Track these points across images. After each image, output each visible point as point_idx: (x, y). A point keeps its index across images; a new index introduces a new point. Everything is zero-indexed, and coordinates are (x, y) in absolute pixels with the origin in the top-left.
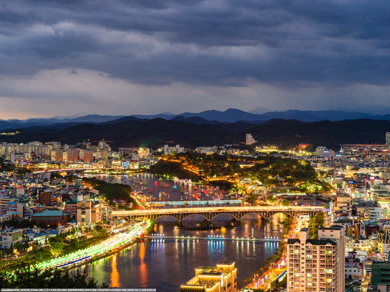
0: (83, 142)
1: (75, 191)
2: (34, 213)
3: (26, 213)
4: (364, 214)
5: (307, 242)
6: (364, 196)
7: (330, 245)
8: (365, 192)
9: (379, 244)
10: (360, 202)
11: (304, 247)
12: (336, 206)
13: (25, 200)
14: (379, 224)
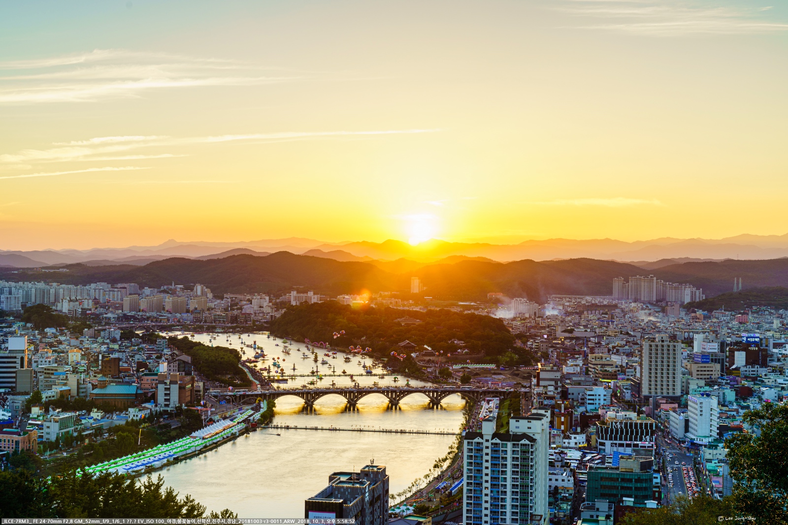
0: (172, 285)
1: (156, 357)
2: (93, 389)
3: (82, 388)
4: (578, 397)
5: (494, 436)
6: (579, 370)
7: (527, 442)
8: (581, 365)
9: (599, 441)
10: (574, 379)
11: (489, 444)
12: (538, 385)
13: (81, 369)
14: (600, 412)
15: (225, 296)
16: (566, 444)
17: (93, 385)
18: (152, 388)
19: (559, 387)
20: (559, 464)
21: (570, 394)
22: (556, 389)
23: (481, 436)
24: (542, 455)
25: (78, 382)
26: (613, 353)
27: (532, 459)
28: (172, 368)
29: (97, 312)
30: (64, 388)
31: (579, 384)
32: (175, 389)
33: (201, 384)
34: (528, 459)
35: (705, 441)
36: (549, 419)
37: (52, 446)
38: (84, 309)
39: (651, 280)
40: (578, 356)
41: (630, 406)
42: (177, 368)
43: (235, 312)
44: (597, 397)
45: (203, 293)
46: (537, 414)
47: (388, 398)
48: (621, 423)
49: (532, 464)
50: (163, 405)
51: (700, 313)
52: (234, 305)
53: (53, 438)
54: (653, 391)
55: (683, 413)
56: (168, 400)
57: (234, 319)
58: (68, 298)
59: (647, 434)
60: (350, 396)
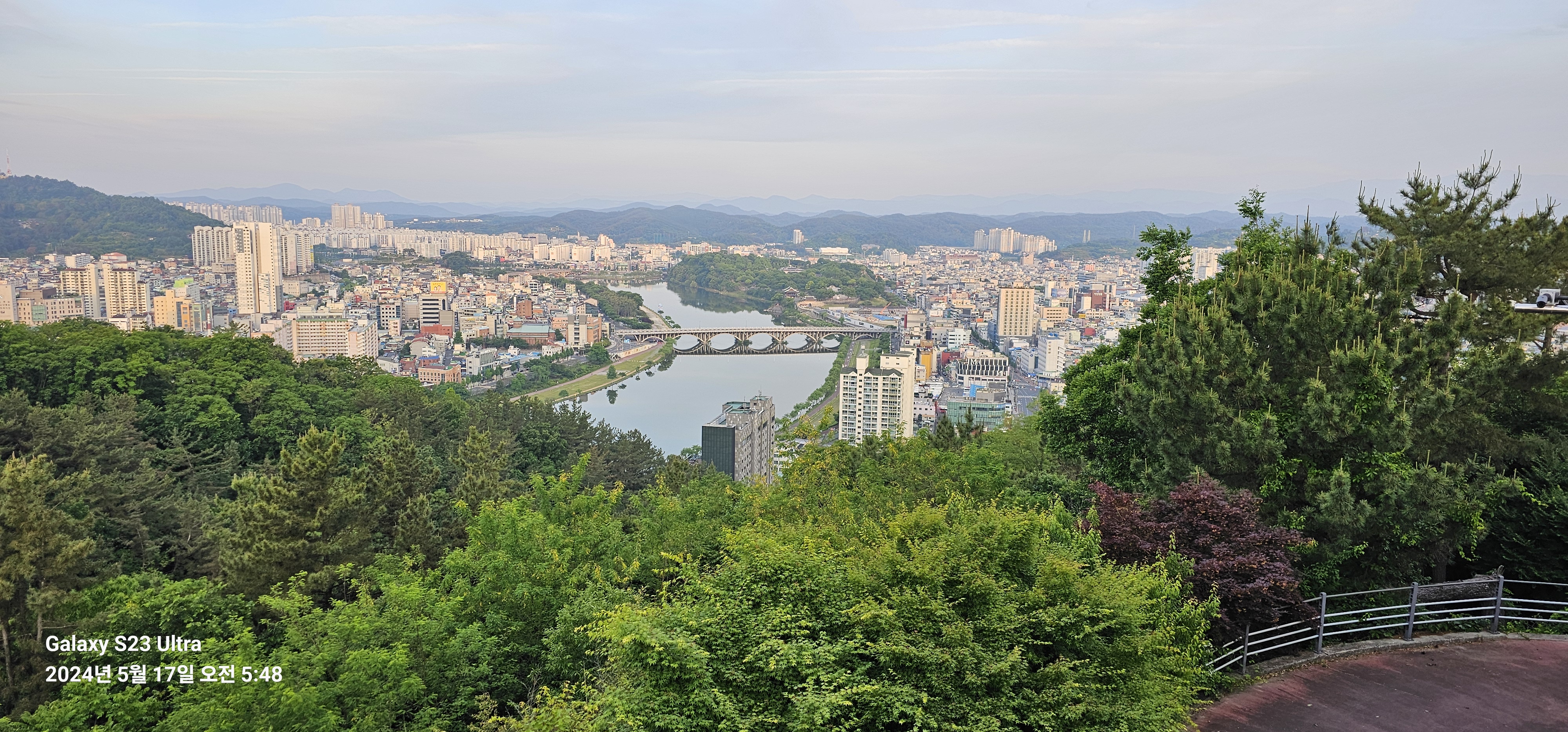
0: (577, 236)
1: (566, 300)
2: (509, 328)
3: (499, 328)
4: (941, 337)
5: (867, 371)
6: (942, 314)
7: (895, 376)
9: (958, 375)
10: (938, 321)
12: (906, 326)
13: (498, 310)
14: (962, 350)
15: (626, 245)
17: (509, 325)
18: (563, 327)
19: (924, 328)
21: (933, 334)
22: (922, 330)
23: (856, 371)
24: (908, 387)
25: (495, 323)
28: (580, 310)
29: (510, 259)
30: (483, 328)
31: (942, 326)
32: (583, 329)
33: (607, 324)
34: (897, 391)
35: (1051, 376)
36: (915, 356)
37: (474, 379)
38: (498, 256)
39: (1010, 233)
41: (984, 344)
42: (585, 311)
43: (636, 261)
44: (958, 337)
45: (607, 243)
46: (905, 352)
48: (978, 360)
49: (900, 395)
50: (573, 343)
51: (1052, 263)
52: (635, 255)
53: (475, 371)
54: (1008, 332)
55: (1033, 350)
56: (578, 338)
58: (483, 247)
59: (1001, 369)
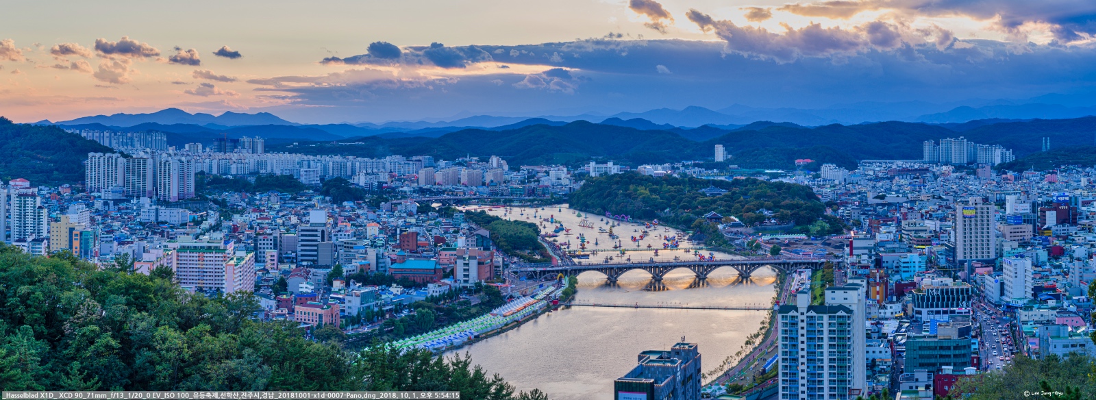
0: (466, 157)
1: (453, 232)
2: (392, 264)
3: (381, 263)
4: (892, 265)
5: (810, 308)
6: (892, 238)
7: (844, 314)
8: (894, 232)
9: (916, 309)
10: (888, 246)
11: (804, 317)
12: (851, 254)
13: (380, 243)
14: (916, 279)
15: (522, 167)
16: (882, 314)
17: (392, 259)
18: (451, 263)
19: (873, 255)
20: (876, 335)
21: (884, 262)
22: (870, 257)
23: (796, 309)
24: (859, 326)
25: (377, 257)
26: (926, 218)
27: (849, 331)
28: (470, 243)
29: (393, 185)
30: (364, 262)
31: (894, 252)
32: (473, 265)
33: (500, 259)
34: (845, 331)
35: (1021, 303)
36: (865, 289)
37: (355, 321)
38: (381, 182)
39: (961, 143)
40: (891, 223)
41: (945, 272)
42: (475, 243)
43: (533, 185)
44: (912, 264)
45: (500, 166)
46: (853, 284)
47: (695, 272)
48: (937, 290)
49: (849, 336)
50: (462, 281)
51: (1010, 174)
52: (531, 176)
53: (355, 313)
54: (968, 255)
55: (998, 276)
56: (467, 276)
57: (532, 192)
58: (365, 171)
59: (963, 300)
60: (655, 271)
